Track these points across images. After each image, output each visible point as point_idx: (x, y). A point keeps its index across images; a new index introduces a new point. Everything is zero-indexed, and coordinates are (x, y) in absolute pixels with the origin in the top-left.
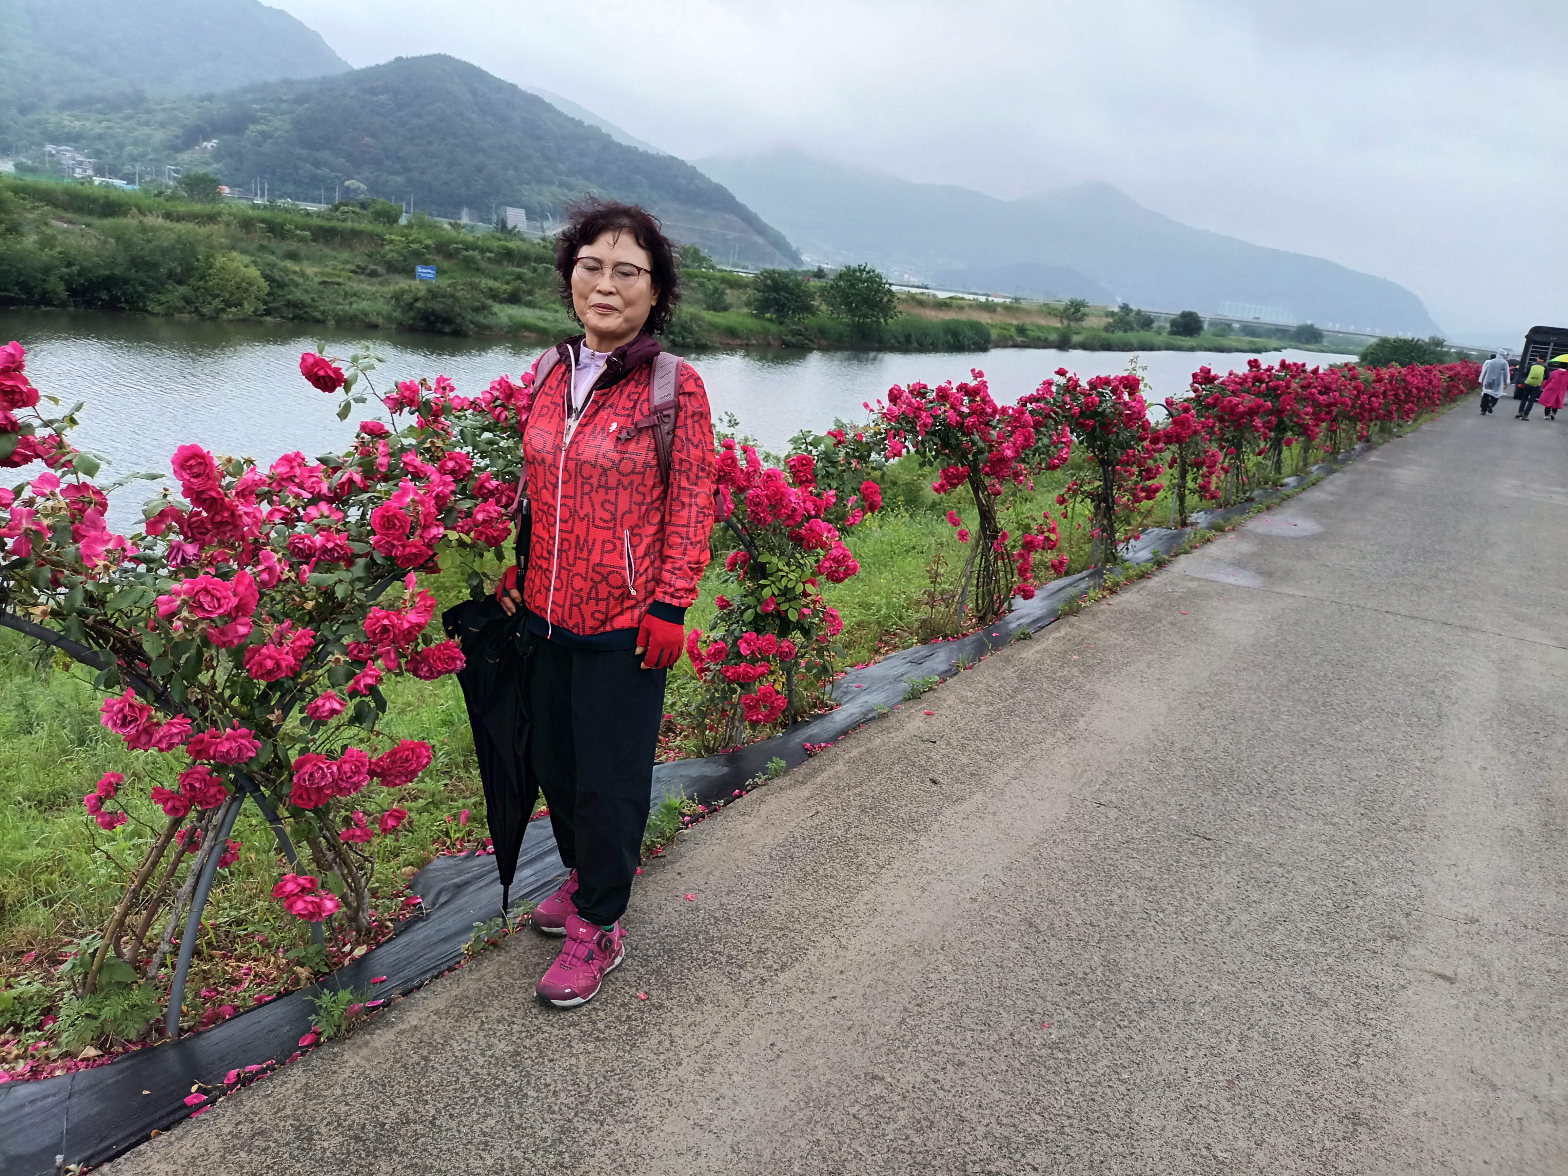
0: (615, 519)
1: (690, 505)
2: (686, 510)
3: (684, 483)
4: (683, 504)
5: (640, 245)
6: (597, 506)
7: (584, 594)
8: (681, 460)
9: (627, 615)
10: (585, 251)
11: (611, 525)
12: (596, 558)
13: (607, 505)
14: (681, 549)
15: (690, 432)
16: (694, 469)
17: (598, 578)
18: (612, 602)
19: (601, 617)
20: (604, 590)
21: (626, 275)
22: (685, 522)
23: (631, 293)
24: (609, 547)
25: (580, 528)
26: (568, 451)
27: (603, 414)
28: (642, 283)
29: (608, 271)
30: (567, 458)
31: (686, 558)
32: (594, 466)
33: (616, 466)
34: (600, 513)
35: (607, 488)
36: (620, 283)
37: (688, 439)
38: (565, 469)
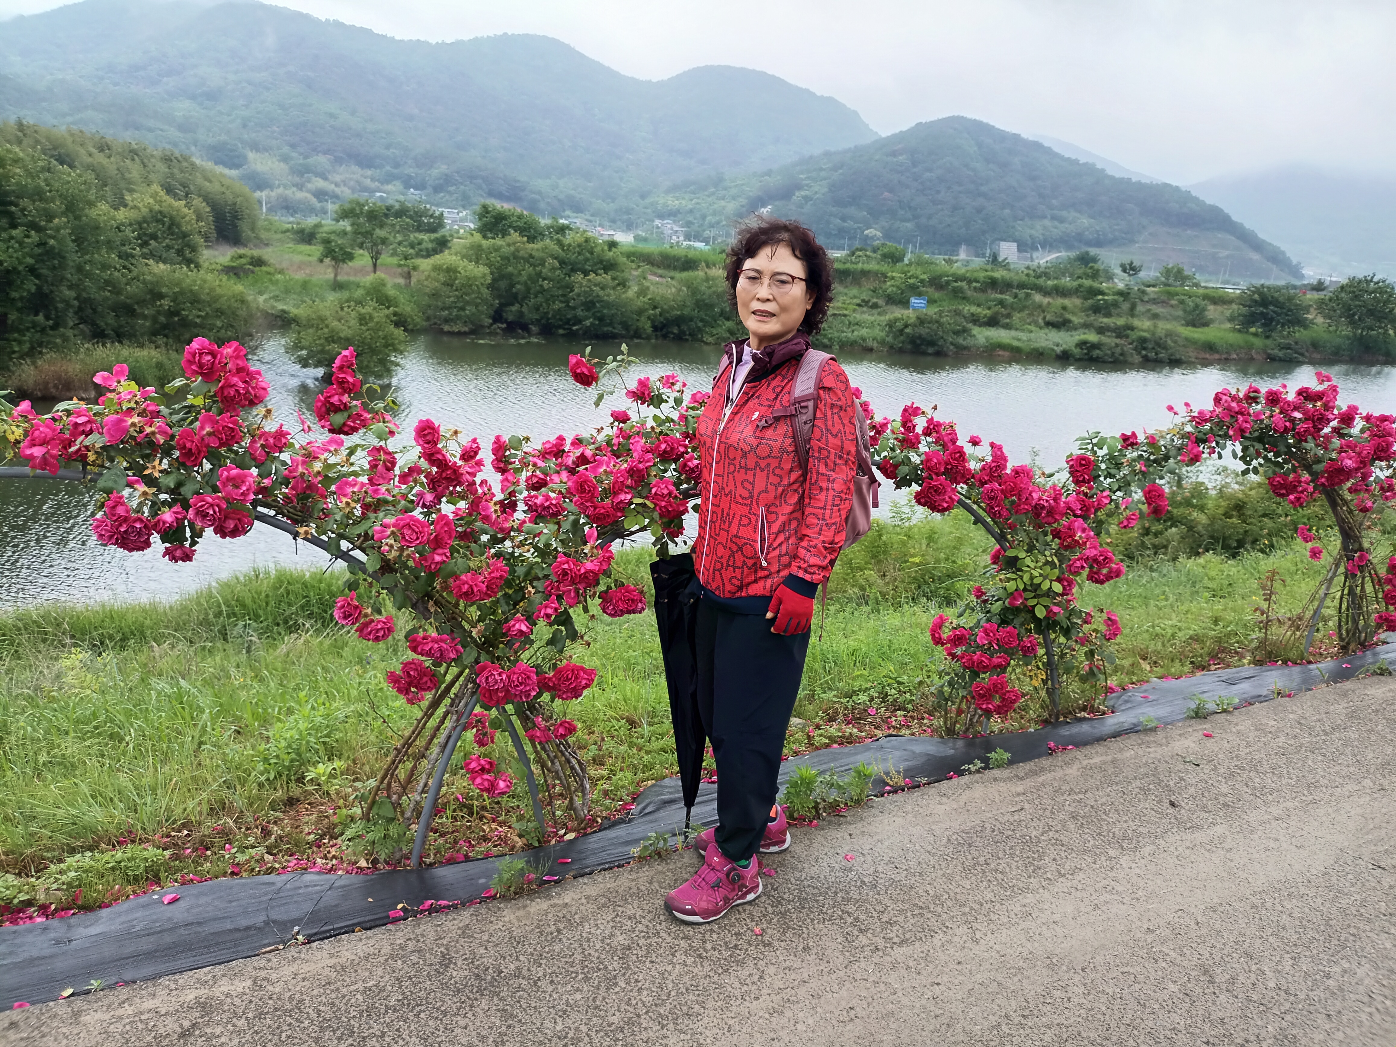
0: (752, 497)
1: (827, 489)
2: (824, 493)
3: (822, 469)
4: (821, 489)
5: (796, 256)
6: (739, 484)
7: (724, 561)
8: (820, 449)
9: (761, 584)
10: (749, 264)
11: (748, 502)
12: (734, 530)
13: (746, 484)
14: (817, 529)
15: (830, 423)
16: (832, 456)
17: (735, 548)
18: (746, 571)
19: (738, 583)
20: (739, 559)
21: (783, 282)
22: (822, 505)
23: (785, 300)
24: (745, 521)
25: (725, 502)
26: (721, 435)
27: (751, 403)
28: (798, 290)
29: (766, 281)
30: (720, 442)
31: (821, 538)
32: (737, 449)
33: (754, 450)
34: (740, 491)
35: (747, 469)
36: (776, 291)
37: (827, 430)
38: (718, 451)
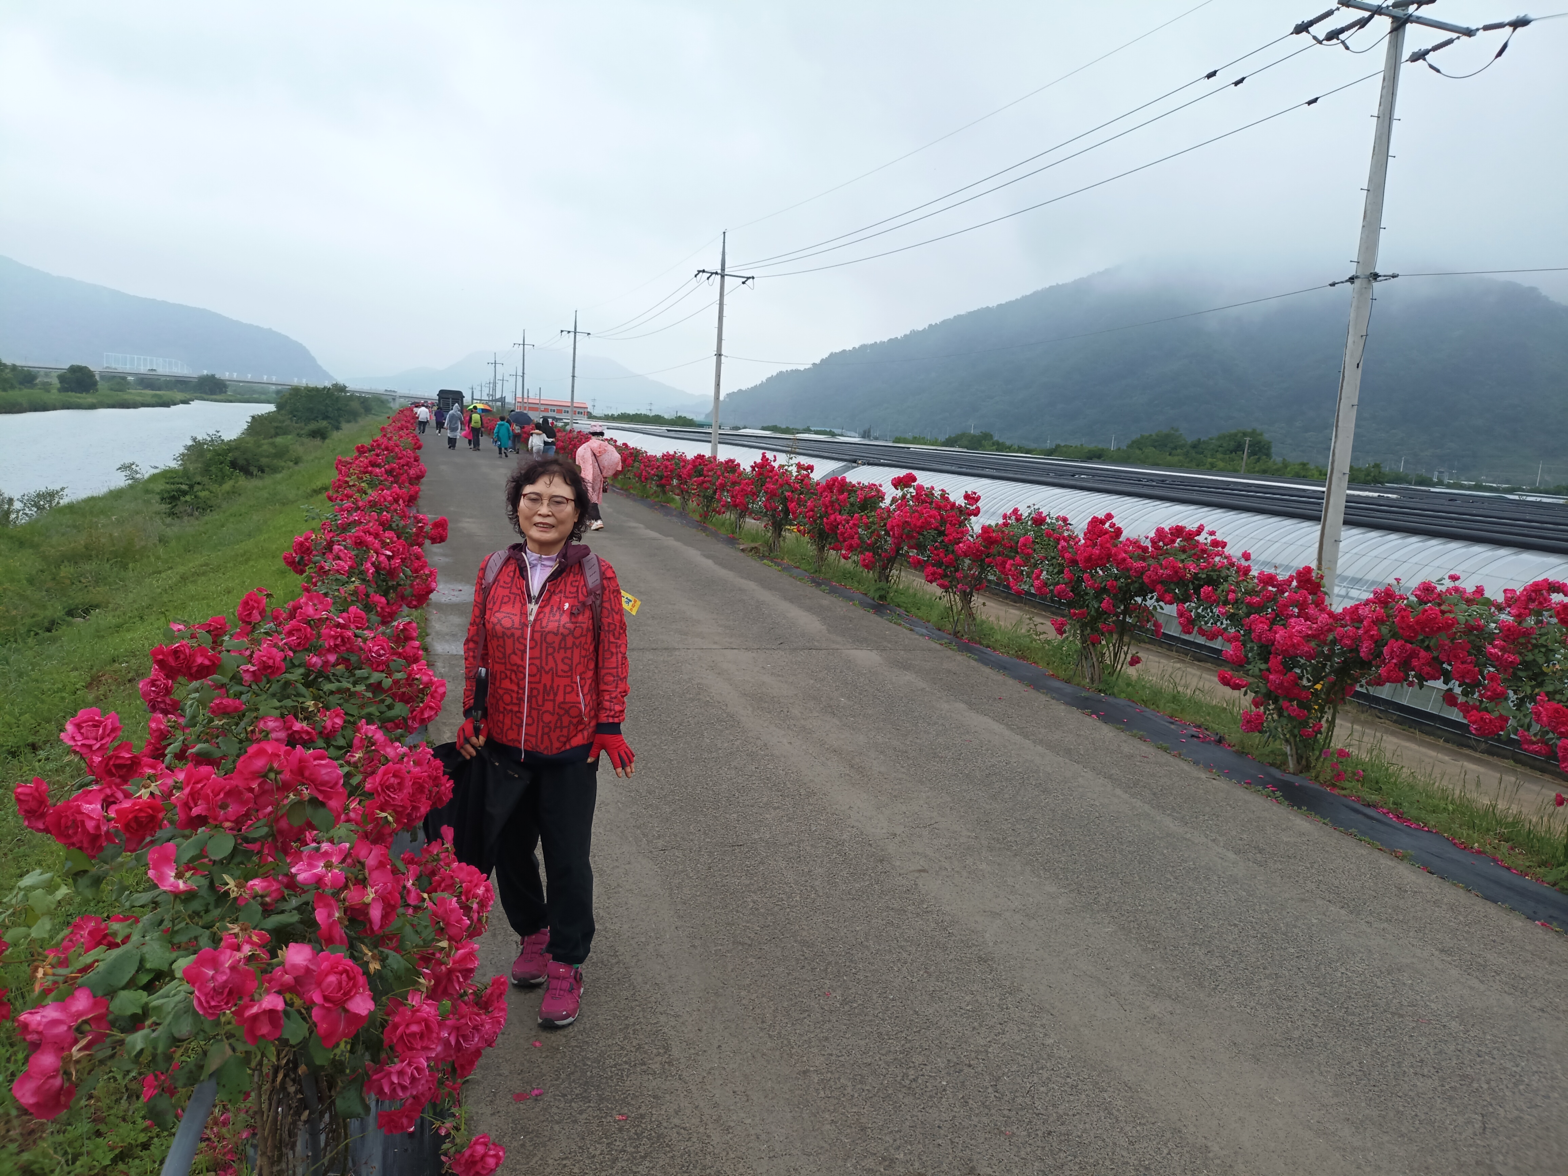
3: (612, 639)
8: (609, 624)
9: (581, 736)
10: (527, 489)
14: (614, 684)
18: (571, 727)
19: (563, 739)
32: (555, 634)
